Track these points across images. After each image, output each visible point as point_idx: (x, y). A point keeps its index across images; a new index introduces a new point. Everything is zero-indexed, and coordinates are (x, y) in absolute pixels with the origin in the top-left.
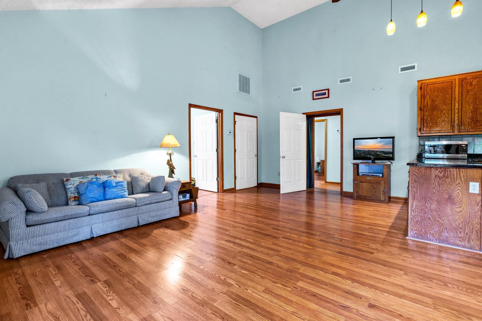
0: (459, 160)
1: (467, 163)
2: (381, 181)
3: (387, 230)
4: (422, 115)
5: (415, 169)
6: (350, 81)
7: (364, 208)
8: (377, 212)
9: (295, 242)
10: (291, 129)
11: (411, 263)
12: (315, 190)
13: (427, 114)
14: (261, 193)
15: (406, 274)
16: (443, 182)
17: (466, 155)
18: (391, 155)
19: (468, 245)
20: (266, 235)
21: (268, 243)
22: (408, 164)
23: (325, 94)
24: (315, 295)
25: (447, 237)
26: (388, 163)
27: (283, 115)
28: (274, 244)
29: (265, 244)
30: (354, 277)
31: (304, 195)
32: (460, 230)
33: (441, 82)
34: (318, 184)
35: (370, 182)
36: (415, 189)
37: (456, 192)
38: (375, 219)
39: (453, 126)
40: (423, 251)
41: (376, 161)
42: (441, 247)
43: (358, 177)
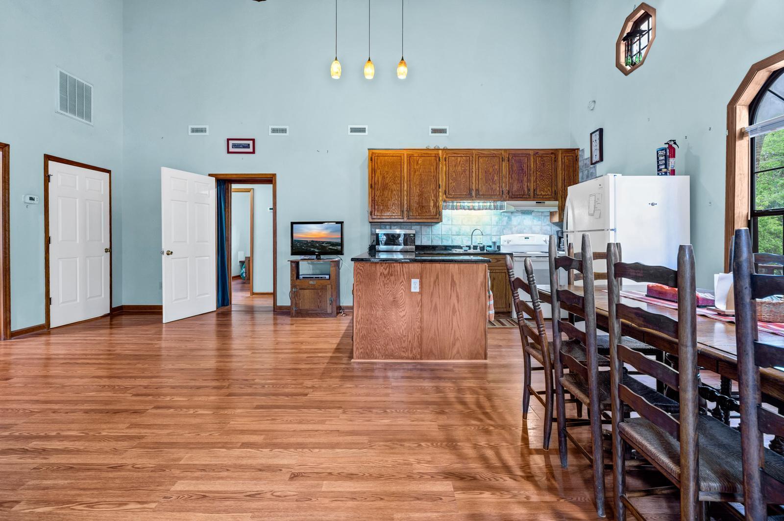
0: (408, 253)
1: (416, 256)
2: (328, 286)
3: (330, 355)
4: (373, 195)
5: (360, 266)
6: (286, 132)
7: (305, 328)
8: (320, 332)
9: (179, 410)
10: (186, 202)
11: (352, 395)
12: (234, 308)
13: (378, 193)
14: (120, 326)
15: (344, 412)
16: (388, 281)
17: (414, 247)
18: (339, 248)
19: (410, 356)
20: (116, 412)
21: (121, 427)
22: (353, 260)
23: (248, 146)
24: (204, 496)
25: (393, 350)
26: (336, 258)
27: (167, 173)
28: (133, 426)
29: (111, 431)
30: (275, 441)
31: (213, 320)
32: (404, 339)
33: (391, 155)
34: (238, 298)
35: (313, 288)
36: (360, 293)
37: (400, 293)
38: (317, 343)
39: (402, 212)
40: (369, 374)
41: (322, 257)
42: (386, 364)
43: (298, 282)
